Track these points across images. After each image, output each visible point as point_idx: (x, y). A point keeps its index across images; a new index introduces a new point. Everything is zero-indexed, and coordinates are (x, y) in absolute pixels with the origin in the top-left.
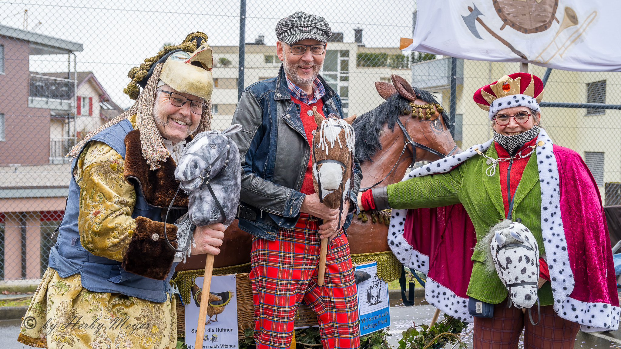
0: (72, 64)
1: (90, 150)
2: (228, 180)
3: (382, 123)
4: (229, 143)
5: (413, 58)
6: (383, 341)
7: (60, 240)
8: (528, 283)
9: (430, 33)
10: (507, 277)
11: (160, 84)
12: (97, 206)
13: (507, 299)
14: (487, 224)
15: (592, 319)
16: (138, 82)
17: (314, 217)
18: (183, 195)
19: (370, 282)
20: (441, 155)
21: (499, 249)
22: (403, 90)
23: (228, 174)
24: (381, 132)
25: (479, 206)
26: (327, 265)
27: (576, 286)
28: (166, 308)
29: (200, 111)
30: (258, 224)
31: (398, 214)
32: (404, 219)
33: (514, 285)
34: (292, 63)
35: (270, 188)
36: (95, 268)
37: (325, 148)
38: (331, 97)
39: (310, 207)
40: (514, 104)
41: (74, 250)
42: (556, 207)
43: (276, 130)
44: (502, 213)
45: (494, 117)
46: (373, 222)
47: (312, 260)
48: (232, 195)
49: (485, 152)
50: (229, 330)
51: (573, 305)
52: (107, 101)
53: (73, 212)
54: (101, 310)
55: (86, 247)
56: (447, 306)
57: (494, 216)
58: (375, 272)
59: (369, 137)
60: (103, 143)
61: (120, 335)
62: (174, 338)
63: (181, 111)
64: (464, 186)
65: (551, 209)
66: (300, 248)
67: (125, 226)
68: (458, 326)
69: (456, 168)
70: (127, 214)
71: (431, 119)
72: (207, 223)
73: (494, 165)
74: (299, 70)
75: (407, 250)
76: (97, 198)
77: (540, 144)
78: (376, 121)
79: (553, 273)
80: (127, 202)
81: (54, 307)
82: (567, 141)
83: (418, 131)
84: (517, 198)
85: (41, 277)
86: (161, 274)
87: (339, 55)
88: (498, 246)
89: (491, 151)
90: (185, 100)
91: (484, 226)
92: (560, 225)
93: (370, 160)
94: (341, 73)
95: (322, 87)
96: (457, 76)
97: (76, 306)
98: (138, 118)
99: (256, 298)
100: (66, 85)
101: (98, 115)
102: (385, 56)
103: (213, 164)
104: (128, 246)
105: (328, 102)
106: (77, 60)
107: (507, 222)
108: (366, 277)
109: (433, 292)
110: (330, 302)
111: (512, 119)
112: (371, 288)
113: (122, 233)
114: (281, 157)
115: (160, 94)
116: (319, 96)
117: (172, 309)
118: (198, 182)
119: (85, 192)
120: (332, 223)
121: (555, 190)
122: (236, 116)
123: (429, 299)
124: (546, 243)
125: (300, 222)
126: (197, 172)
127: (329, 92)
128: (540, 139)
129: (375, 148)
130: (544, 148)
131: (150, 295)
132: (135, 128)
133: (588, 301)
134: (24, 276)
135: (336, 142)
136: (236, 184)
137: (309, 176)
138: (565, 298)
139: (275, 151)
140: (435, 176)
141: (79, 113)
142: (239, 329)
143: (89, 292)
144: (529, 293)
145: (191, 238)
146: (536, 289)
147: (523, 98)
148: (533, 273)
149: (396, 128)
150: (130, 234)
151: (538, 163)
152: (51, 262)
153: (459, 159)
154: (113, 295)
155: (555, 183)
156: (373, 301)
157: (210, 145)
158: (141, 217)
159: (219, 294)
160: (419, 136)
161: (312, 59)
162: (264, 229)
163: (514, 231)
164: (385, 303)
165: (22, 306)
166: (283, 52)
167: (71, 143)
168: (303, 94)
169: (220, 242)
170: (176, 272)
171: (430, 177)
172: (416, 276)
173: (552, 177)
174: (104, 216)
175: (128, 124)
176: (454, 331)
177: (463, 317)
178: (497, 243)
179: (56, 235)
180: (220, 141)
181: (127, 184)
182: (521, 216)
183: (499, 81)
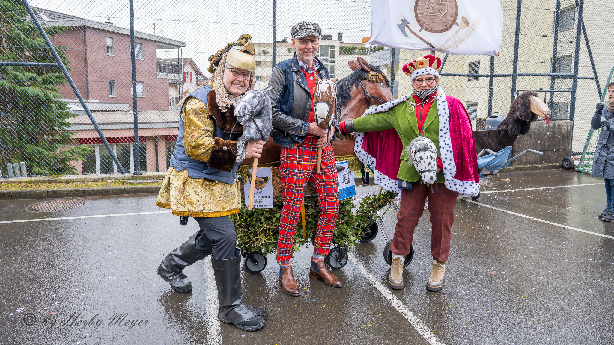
0: (180, 53)
1: (188, 102)
2: (264, 116)
3: (352, 84)
4: (265, 96)
5: (371, 49)
6: (352, 203)
7: (176, 151)
8: (431, 171)
9: (379, 34)
10: (420, 167)
11: (226, 64)
12: (193, 132)
13: (420, 180)
14: (409, 139)
15: (465, 190)
16: (215, 64)
17: (315, 136)
18: (239, 125)
19: (344, 172)
20: (384, 101)
21: (416, 152)
22: (364, 66)
23: (264, 113)
24: (351, 89)
25: (404, 129)
26: (322, 162)
27: (457, 172)
28: (234, 186)
29: (249, 79)
30: (284, 140)
31: (359, 135)
32: (363, 138)
33: (424, 172)
34: (301, 50)
35: (290, 120)
36: (195, 165)
37: (319, 95)
38: (323, 69)
39: (312, 130)
40: (425, 73)
41: (183, 156)
42: (447, 129)
43: (293, 88)
44: (417, 133)
45: (414, 81)
46: (347, 139)
47: (314, 159)
48: (267, 125)
49: (408, 99)
50: (269, 197)
51: (455, 182)
52: (200, 74)
53: (182, 136)
54: (198, 187)
55: (188, 155)
56: (385, 185)
57: (413, 135)
58: (348, 166)
59: (345, 92)
60: (195, 98)
61: (210, 201)
62: (239, 203)
63: (238, 79)
64: (396, 119)
65: (444, 130)
66: (307, 153)
67: (208, 143)
68: (393, 196)
69: (391, 109)
70: (210, 136)
71: (379, 82)
72: (253, 140)
73: (413, 107)
74: (305, 53)
75: (364, 155)
76: (193, 128)
77: (439, 95)
78: (348, 83)
79: (445, 165)
80: (209, 130)
81: (174, 187)
82: (455, 93)
83: (372, 89)
84: (426, 125)
85: (167, 171)
86: (229, 169)
87: (329, 47)
88: (415, 151)
89: (411, 99)
90: (240, 72)
91: (407, 140)
92: (449, 139)
93: (345, 105)
94: (331, 58)
95: (318, 63)
96: (395, 59)
97: (185, 186)
98: (215, 83)
99: (283, 180)
100: (177, 65)
101: (195, 82)
102: (355, 48)
103: (255, 107)
104: (210, 154)
105: (321, 72)
106: (183, 51)
107: (420, 137)
108: (342, 169)
109: (378, 177)
110: (323, 182)
111: (424, 82)
112: (345, 175)
113: (207, 147)
114: (296, 103)
115: (226, 69)
116: (316, 69)
117: (238, 188)
118: (247, 117)
119: (186, 125)
120: (324, 139)
121: (447, 120)
122: (270, 81)
123: (376, 181)
124: (441, 149)
125: (307, 138)
126: (246, 111)
127: (322, 67)
128: (439, 92)
129: (348, 98)
130: (441, 97)
131: (225, 179)
132: (213, 89)
133: (463, 180)
134: (157, 170)
135: (326, 92)
136: (269, 119)
137: (311, 113)
138: (451, 179)
139: (293, 99)
140: (379, 114)
141: (185, 81)
142: (273, 197)
143: (192, 178)
144: (432, 176)
145: (245, 148)
146: (436, 174)
147: (431, 70)
148: (434, 165)
149: (360, 87)
150: (211, 147)
151: (438, 105)
152: (171, 164)
153: (393, 104)
154: (205, 180)
155: (447, 116)
156: (346, 182)
157: (253, 97)
158: (217, 138)
159: (263, 178)
160: (373, 91)
161: (312, 47)
162: (288, 142)
163: (424, 142)
164: (353, 183)
165: (157, 185)
166: (295, 44)
167: (181, 98)
168: (307, 67)
169: (261, 151)
170: (239, 166)
171: (377, 114)
172: (370, 168)
173: (445, 113)
174: (197, 138)
175: (209, 87)
176: (391, 198)
177: (395, 190)
178: (415, 149)
179: (174, 148)
180: (259, 95)
181: (209, 120)
182: (428, 134)
183: (418, 60)
